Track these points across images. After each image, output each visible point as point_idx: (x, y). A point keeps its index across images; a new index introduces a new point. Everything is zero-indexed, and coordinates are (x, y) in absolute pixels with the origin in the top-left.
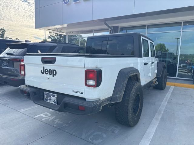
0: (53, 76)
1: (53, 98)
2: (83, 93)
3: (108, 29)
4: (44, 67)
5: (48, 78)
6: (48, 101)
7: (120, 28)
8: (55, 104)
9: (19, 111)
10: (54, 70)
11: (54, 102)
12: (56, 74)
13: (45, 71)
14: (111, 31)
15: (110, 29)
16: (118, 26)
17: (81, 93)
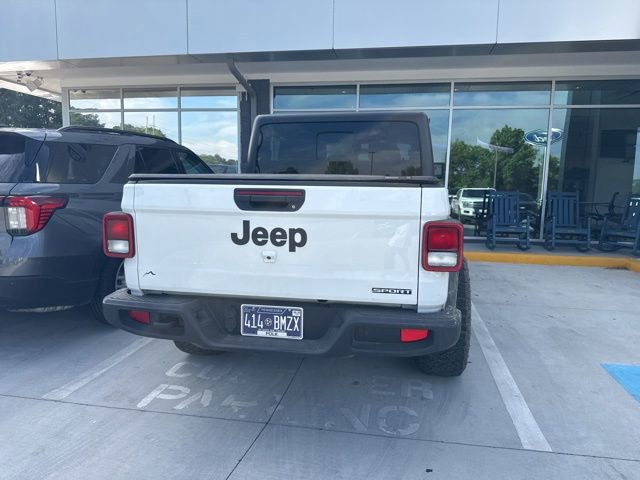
0: (292, 249)
1: (284, 321)
2: (410, 293)
3: (234, 88)
4: (246, 224)
5: (269, 258)
6: (261, 333)
7: (275, 88)
8: (290, 337)
9: (44, 396)
10: (293, 232)
11: (289, 333)
12: (303, 243)
13: (250, 236)
14: (243, 94)
15: (241, 89)
16: (268, 80)
17: (405, 293)
